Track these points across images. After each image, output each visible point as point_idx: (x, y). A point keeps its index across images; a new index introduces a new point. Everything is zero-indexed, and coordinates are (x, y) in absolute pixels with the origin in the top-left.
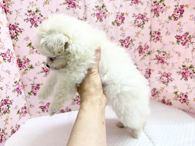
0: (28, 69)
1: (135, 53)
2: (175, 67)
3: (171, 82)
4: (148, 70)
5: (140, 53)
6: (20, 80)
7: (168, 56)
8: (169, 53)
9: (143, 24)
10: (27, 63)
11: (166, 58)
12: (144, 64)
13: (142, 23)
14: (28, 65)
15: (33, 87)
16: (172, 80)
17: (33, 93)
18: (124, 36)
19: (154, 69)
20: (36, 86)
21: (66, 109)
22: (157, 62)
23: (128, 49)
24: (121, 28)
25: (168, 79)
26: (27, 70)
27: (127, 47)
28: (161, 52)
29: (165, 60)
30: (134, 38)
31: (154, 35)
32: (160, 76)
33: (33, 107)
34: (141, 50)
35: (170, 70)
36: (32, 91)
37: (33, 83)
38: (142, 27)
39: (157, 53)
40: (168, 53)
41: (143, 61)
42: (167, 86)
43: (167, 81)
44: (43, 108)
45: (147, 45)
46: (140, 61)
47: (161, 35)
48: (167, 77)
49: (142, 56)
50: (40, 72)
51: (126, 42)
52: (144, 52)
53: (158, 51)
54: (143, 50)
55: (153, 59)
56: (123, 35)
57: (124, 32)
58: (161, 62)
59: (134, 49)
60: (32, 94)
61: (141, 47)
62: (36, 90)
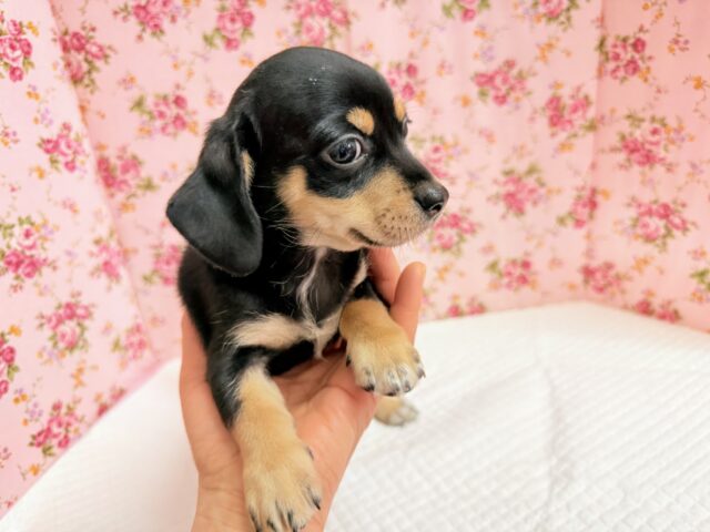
0: (139, 192)
1: (534, 126)
2: (702, 178)
3: (684, 234)
4: (586, 194)
5: (556, 125)
6: (111, 234)
7: (672, 135)
9: (568, 9)
10: (133, 173)
11: (663, 143)
12: (570, 168)
14: (137, 180)
15: (158, 256)
16: (688, 226)
17: (161, 276)
18: (491, 58)
19: (609, 190)
22: (623, 162)
23: (505, 108)
24: (479, 29)
25: (669, 226)
28: (642, 120)
29: (661, 153)
30: (531, 68)
31: (619, 50)
32: (635, 215)
33: (163, 324)
34: (557, 114)
35: (680, 189)
36: (155, 271)
37: (156, 242)
38: (563, 23)
39: (625, 127)
40: (672, 123)
41: (566, 156)
42: (659, 252)
43: (663, 231)
45: (581, 95)
46: (553, 157)
47: (648, 52)
48: (665, 217)
51: (498, 81)
52: (570, 122)
53: (629, 117)
54: (566, 112)
55: (606, 148)
56: (487, 54)
57: (491, 43)
58: (641, 159)
59: (531, 110)
61: (558, 104)
62: (171, 266)
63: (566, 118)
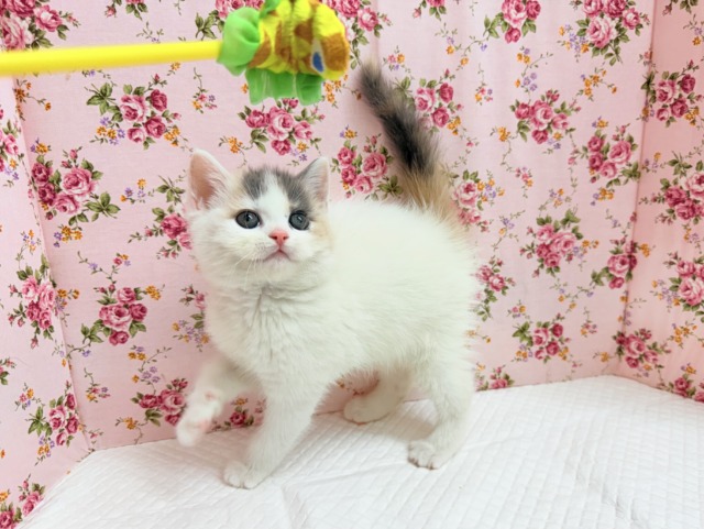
0: (90, 214)
4: (625, 248)
5: (597, 168)
6: (44, 268)
9: (617, 40)
10: (84, 186)
12: (610, 218)
13: (614, 34)
14: (87, 197)
17: (108, 329)
18: (534, 87)
24: (522, 52)
26: (82, 216)
27: (543, 139)
28: (690, 166)
30: (575, 102)
33: (105, 397)
34: (599, 154)
38: (611, 55)
39: (669, 173)
44: (150, 401)
45: (626, 136)
46: (593, 203)
47: (698, 90)
49: (603, 181)
50: (142, 233)
51: (539, 115)
52: (613, 165)
53: (673, 163)
54: (608, 155)
56: (528, 83)
57: (534, 70)
58: (685, 211)
60: (100, 334)
61: (601, 144)
62: (122, 319)
63: (610, 160)
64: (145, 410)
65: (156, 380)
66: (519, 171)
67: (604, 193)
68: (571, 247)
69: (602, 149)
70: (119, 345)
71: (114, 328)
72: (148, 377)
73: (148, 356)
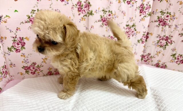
1: (136, 12)
2: (178, 29)
3: (171, 44)
4: (146, 34)
5: (141, 12)
7: (172, 17)
8: (174, 13)
11: (169, 19)
12: (143, 26)
15: (15, 41)
16: (173, 42)
17: (15, 48)
19: (153, 33)
20: (19, 39)
21: (55, 71)
22: (158, 25)
23: (130, 5)
25: (168, 42)
27: (129, 3)
28: (165, 13)
29: (168, 22)
32: (158, 40)
33: (14, 66)
34: (142, 9)
35: (172, 32)
36: (13, 46)
37: (14, 36)
39: (160, 15)
40: (172, 14)
41: (142, 22)
42: (164, 50)
43: (165, 44)
44: (26, 68)
45: (149, 4)
46: (140, 22)
48: (167, 40)
49: (142, 16)
50: (24, 22)
52: (145, 12)
53: (161, 12)
54: (144, 9)
55: (154, 21)
58: (163, 24)
59: (136, 7)
60: (13, 50)
61: (143, 6)
62: (19, 46)
63: (145, 11)
64: (25, 70)
65: (28, 62)
66: (122, 12)
67: (142, 19)
68: (133, 33)
69: (143, 7)
70: (18, 53)
71: (17, 48)
72: (26, 61)
73: (26, 56)
